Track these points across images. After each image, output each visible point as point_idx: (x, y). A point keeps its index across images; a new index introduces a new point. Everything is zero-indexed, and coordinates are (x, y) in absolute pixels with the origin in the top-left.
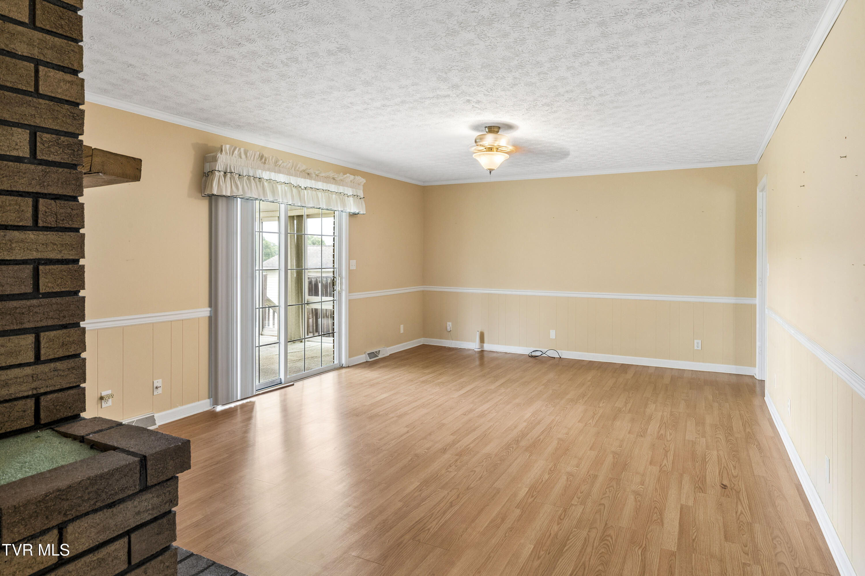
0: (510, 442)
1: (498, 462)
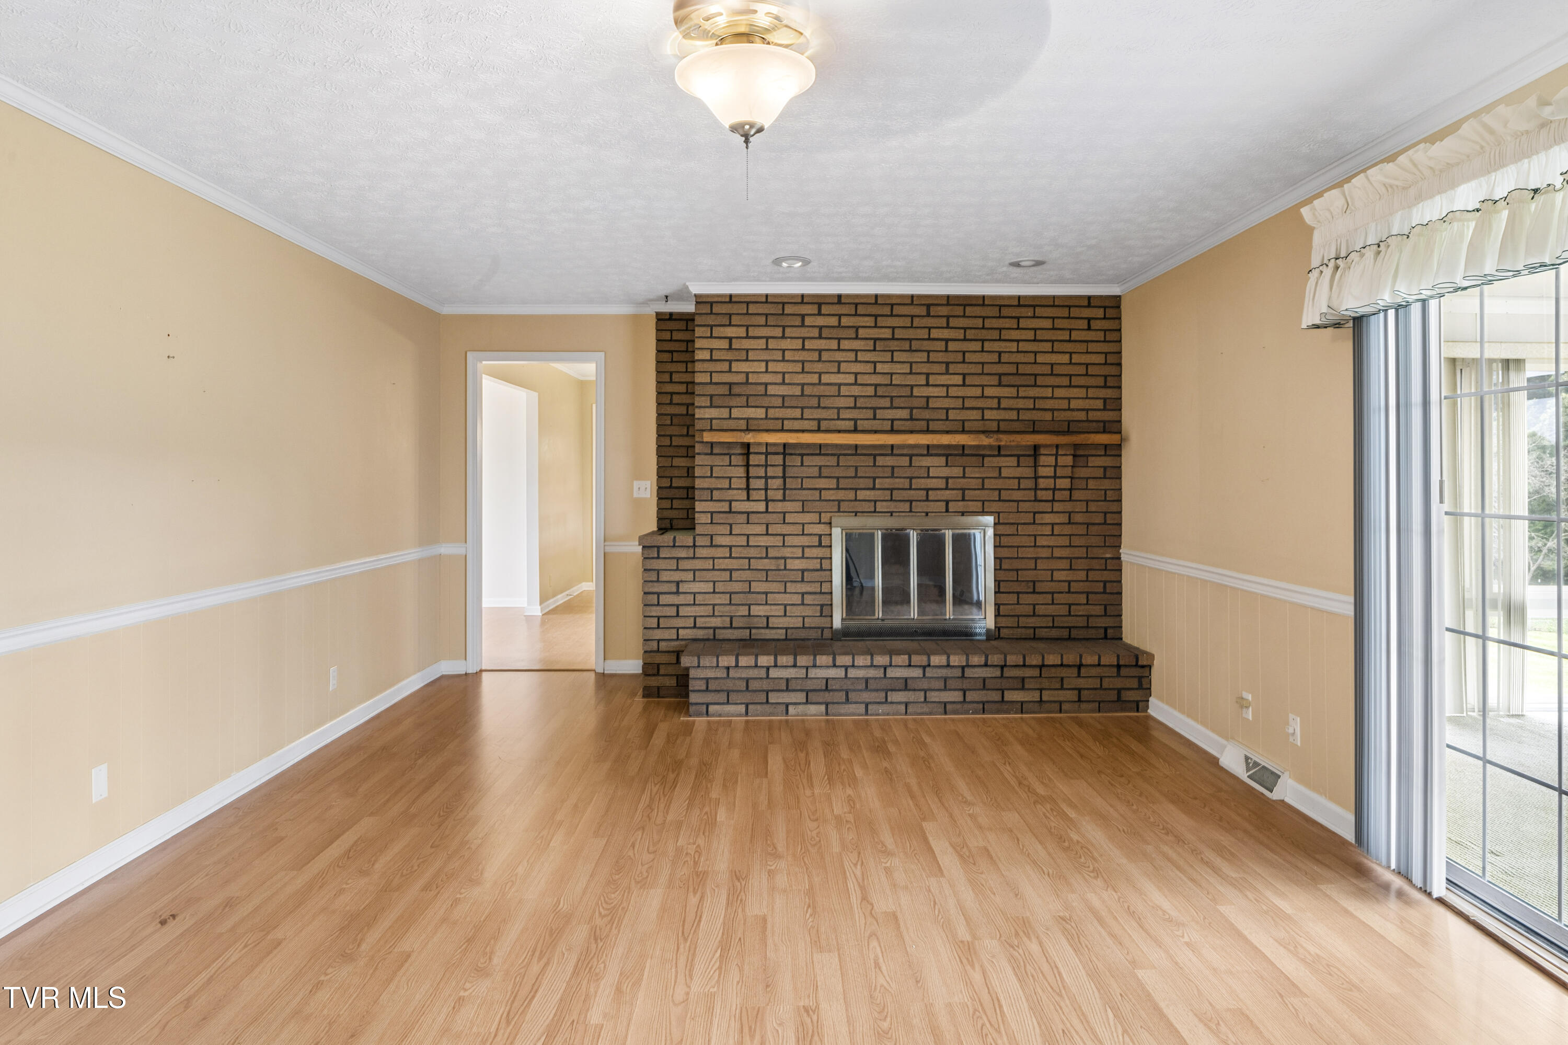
0: (614, 931)
1: (617, 877)
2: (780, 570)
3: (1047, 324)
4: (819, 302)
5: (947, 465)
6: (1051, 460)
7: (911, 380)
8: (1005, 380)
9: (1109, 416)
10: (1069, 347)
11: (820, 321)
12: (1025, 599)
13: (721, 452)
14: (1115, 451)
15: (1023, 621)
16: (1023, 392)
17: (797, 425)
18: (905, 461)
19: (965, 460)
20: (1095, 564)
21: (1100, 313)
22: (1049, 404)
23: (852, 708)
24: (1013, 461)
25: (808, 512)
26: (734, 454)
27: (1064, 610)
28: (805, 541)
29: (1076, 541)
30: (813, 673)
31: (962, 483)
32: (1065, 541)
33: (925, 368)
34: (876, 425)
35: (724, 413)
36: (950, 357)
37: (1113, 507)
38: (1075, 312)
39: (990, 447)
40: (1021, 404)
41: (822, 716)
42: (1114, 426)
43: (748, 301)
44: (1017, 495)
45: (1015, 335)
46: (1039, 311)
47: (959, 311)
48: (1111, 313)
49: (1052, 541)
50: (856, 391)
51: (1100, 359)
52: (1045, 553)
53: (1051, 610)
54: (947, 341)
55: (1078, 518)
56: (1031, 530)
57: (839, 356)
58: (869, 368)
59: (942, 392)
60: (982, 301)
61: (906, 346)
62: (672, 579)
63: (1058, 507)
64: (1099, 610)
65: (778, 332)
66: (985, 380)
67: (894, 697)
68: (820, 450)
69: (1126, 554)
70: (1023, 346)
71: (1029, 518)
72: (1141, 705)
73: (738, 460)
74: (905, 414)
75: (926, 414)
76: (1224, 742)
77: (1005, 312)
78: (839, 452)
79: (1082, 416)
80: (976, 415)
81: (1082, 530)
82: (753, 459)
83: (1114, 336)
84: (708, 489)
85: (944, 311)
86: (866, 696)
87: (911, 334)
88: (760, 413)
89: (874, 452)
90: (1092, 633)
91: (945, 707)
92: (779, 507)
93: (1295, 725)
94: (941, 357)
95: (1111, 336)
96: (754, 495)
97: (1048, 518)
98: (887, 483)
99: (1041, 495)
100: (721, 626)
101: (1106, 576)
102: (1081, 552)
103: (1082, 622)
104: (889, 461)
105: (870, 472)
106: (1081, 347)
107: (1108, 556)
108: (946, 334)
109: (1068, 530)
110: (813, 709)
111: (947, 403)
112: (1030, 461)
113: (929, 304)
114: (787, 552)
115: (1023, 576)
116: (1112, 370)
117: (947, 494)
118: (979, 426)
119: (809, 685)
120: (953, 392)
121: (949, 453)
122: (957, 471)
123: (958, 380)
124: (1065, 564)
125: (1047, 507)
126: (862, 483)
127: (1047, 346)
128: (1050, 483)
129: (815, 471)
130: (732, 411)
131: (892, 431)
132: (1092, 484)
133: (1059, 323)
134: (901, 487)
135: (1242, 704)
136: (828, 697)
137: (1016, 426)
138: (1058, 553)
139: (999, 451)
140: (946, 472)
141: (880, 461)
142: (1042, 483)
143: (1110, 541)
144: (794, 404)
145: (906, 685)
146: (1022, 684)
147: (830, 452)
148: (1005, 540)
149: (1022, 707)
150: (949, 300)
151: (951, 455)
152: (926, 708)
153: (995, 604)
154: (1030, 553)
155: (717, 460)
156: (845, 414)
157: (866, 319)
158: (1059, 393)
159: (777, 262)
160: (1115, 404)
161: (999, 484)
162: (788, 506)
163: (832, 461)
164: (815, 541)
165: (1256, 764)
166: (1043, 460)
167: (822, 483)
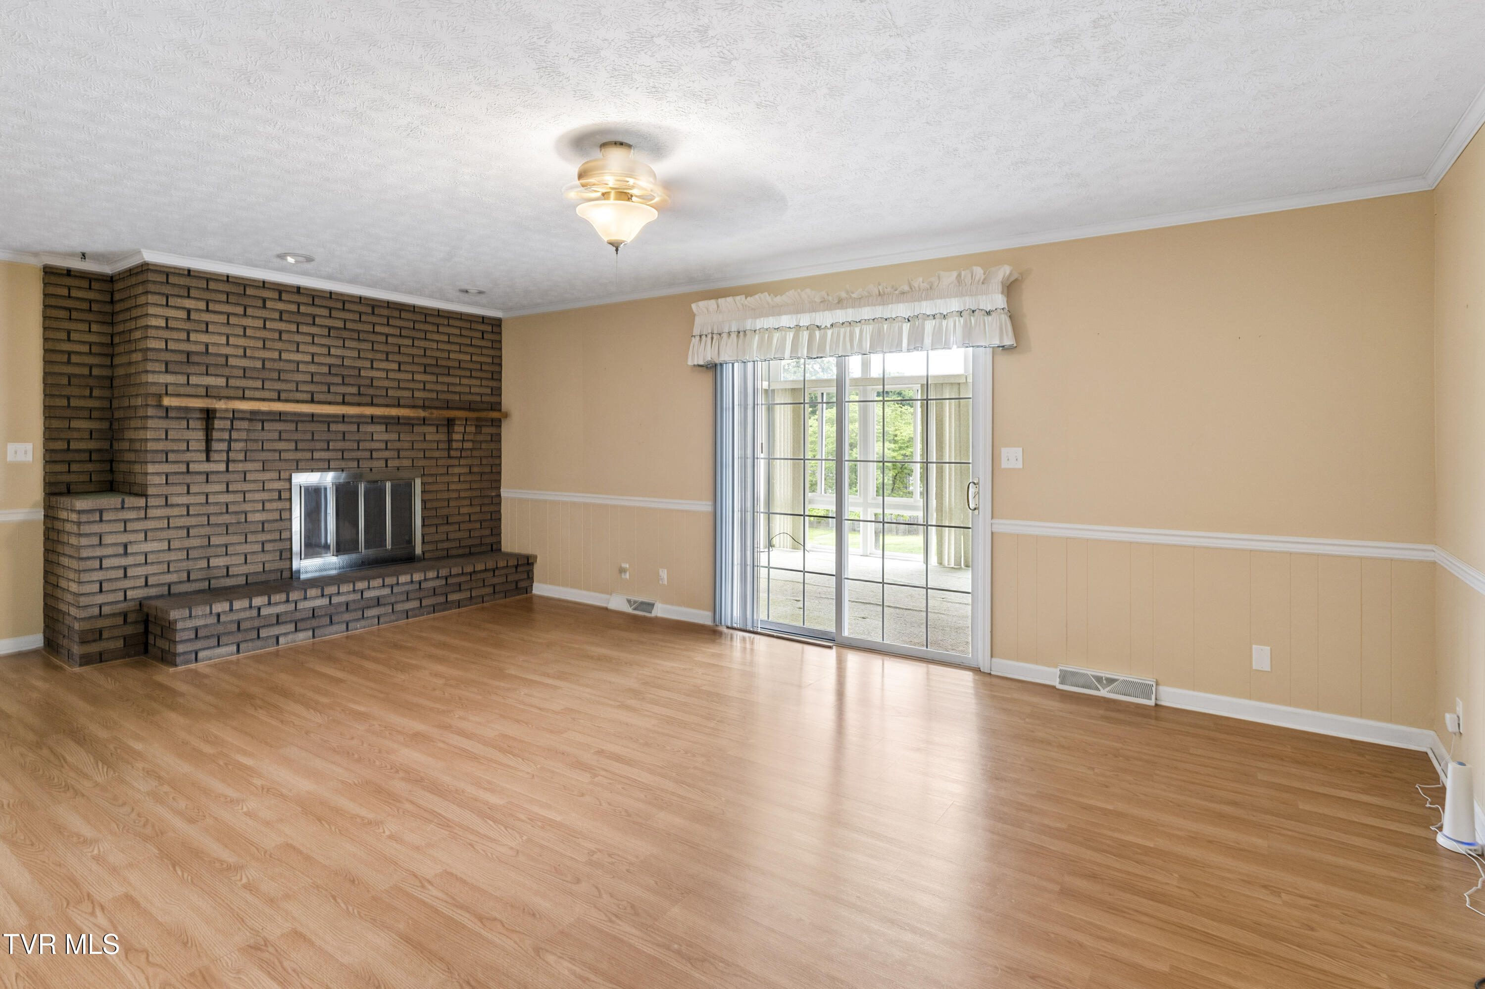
2: (241, 523)
3: (457, 331)
4: (281, 290)
5: (386, 431)
6: (462, 429)
7: (359, 363)
8: (428, 369)
9: (493, 399)
10: (471, 350)
11: (281, 306)
12: (442, 529)
13: (178, 415)
14: (497, 423)
15: (440, 546)
16: (440, 379)
17: (258, 394)
18: (354, 428)
19: (399, 428)
20: (487, 501)
21: (489, 329)
22: (458, 389)
23: (335, 628)
24: (433, 429)
25: (267, 470)
26: (191, 418)
27: (467, 534)
28: (265, 496)
29: (474, 486)
30: (301, 605)
31: (398, 445)
32: (467, 486)
33: (370, 355)
34: (330, 398)
35: (182, 379)
36: (390, 349)
37: (497, 462)
38: (474, 326)
39: (418, 418)
40: (439, 387)
41: (310, 639)
42: (496, 406)
43: (208, 278)
44: (437, 454)
45: (436, 337)
46: (452, 322)
47: (396, 314)
48: (495, 329)
49: (459, 487)
50: (313, 368)
51: (489, 360)
52: (455, 495)
53: (459, 535)
54: (387, 336)
55: (475, 469)
56: (446, 479)
57: (298, 338)
58: (325, 351)
59: (383, 374)
60: (413, 309)
61: (356, 336)
62: (119, 541)
63: (462, 462)
64: (488, 532)
65: (240, 310)
66: (415, 368)
67: (369, 613)
68: (280, 417)
69: (504, 493)
70: (441, 346)
71: (444, 470)
72: (528, 589)
73: (199, 424)
74: (354, 390)
75: (371, 391)
76: (607, 596)
77: (429, 319)
78: (297, 419)
79: (478, 398)
80: (408, 394)
81: (478, 478)
82: (217, 424)
83: (497, 345)
84: (162, 451)
85: (385, 312)
86: (347, 617)
87: (360, 327)
88: (221, 382)
89: (328, 420)
90: (484, 548)
91: (407, 614)
92: (240, 467)
93: (664, 574)
94: (382, 347)
95: (496, 345)
96: (214, 456)
97: (457, 470)
98: (340, 445)
99: (453, 453)
100: (178, 580)
101: (492, 508)
102: (478, 493)
103: (477, 541)
104: (341, 427)
105: (325, 436)
106: (478, 351)
107: (494, 494)
108: (386, 330)
109: (469, 478)
110: (301, 636)
111: (386, 383)
112: (445, 429)
113: (374, 305)
114: (247, 507)
115: (440, 512)
116: (497, 369)
117: (387, 454)
118: (410, 402)
119: (298, 616)
120: (391, 375)
121: (388, 422)
122: (394, 436)
123: (395, 366)
124: (467, 502)
125: (456, 462)
126: (318, 445)
127: (457, 348)
128: (459, 445)
129: (276, 436)
130: (190, 378)
131: (344, 403)
132: (484, 446)
133: (464, 332)
134: (351, 448)
135: (622, 571)
136: (314, 623)
137: (437, 404)
138: (463, 494)
139: (424, 421)
140: (386, 437)
141: (333, 427)
142: (455, 445)
143: (494, 485)
144: (255, 375)
145: (378, 602)
146: (459, 588)
147: (289, 419)
148: (428, 488)
149: (459, 604)
150: (389, 305)
151: (390, 423)
152: (393, 617)
153: (422, 534)
154: (445, 495)
155: (173, 424)
156: (302, 387)
157: (322, 310)
158: (465, 381)
159: (282, 256)
160: (497, 391)
161: (424, 446)
162: (249, 466)
163: (292, 427)
164: (275, 495)
165: (635, 602)
166: (457, 429)
167: (281, 445)
